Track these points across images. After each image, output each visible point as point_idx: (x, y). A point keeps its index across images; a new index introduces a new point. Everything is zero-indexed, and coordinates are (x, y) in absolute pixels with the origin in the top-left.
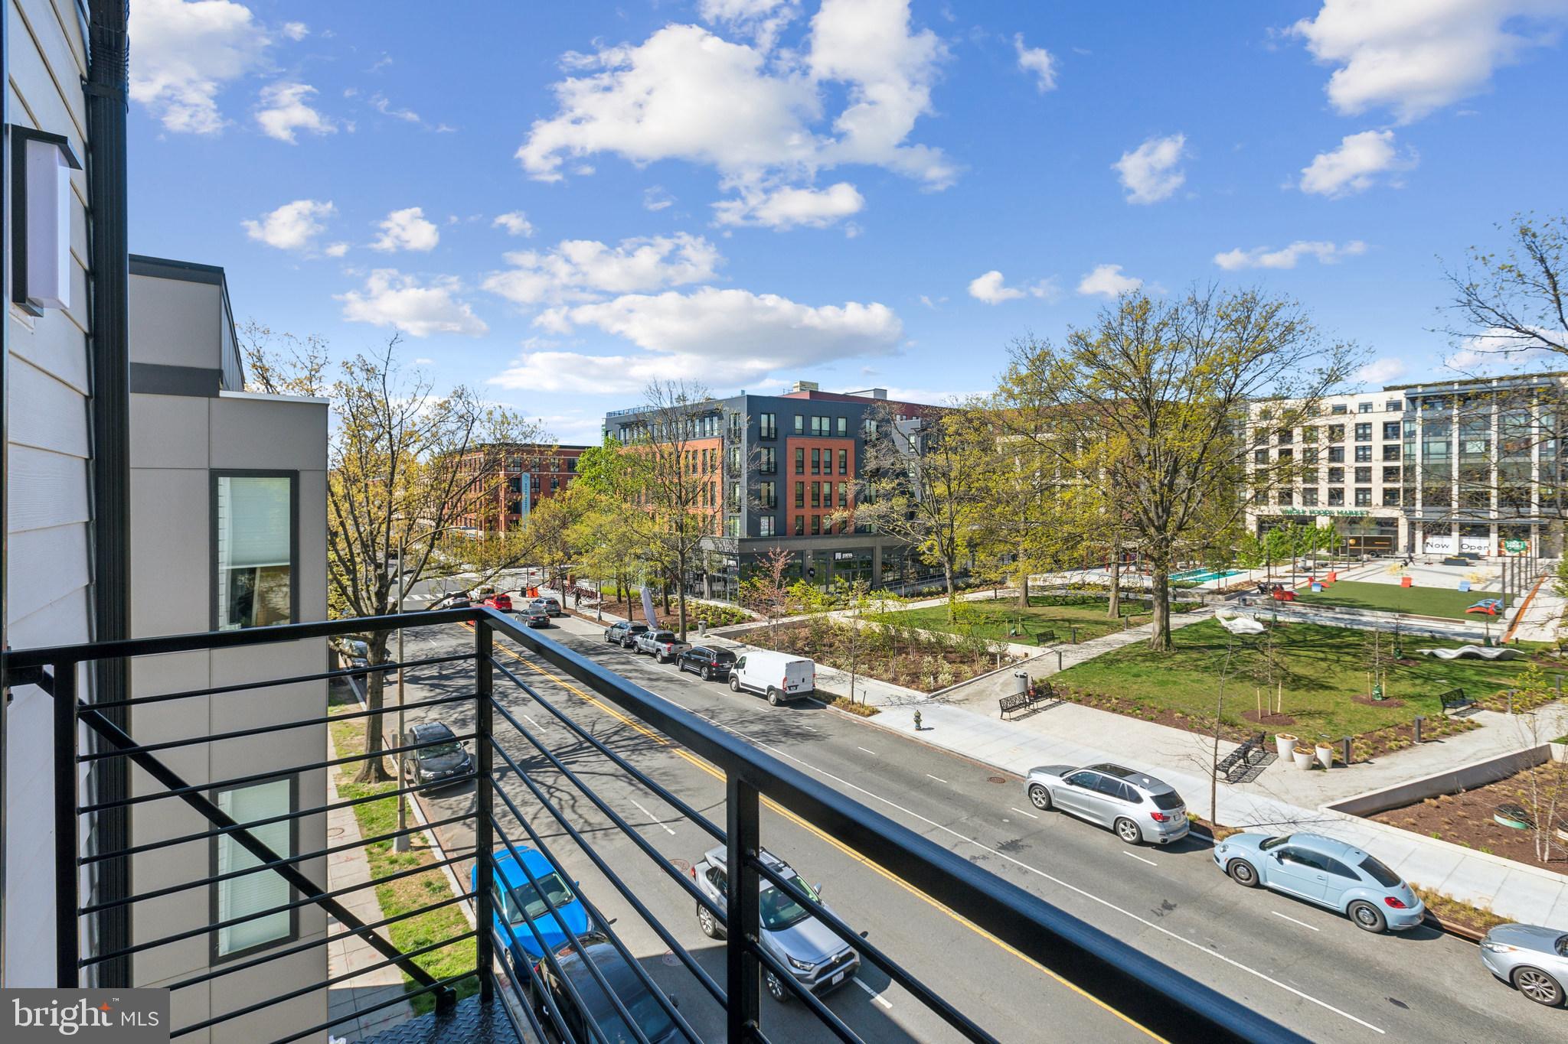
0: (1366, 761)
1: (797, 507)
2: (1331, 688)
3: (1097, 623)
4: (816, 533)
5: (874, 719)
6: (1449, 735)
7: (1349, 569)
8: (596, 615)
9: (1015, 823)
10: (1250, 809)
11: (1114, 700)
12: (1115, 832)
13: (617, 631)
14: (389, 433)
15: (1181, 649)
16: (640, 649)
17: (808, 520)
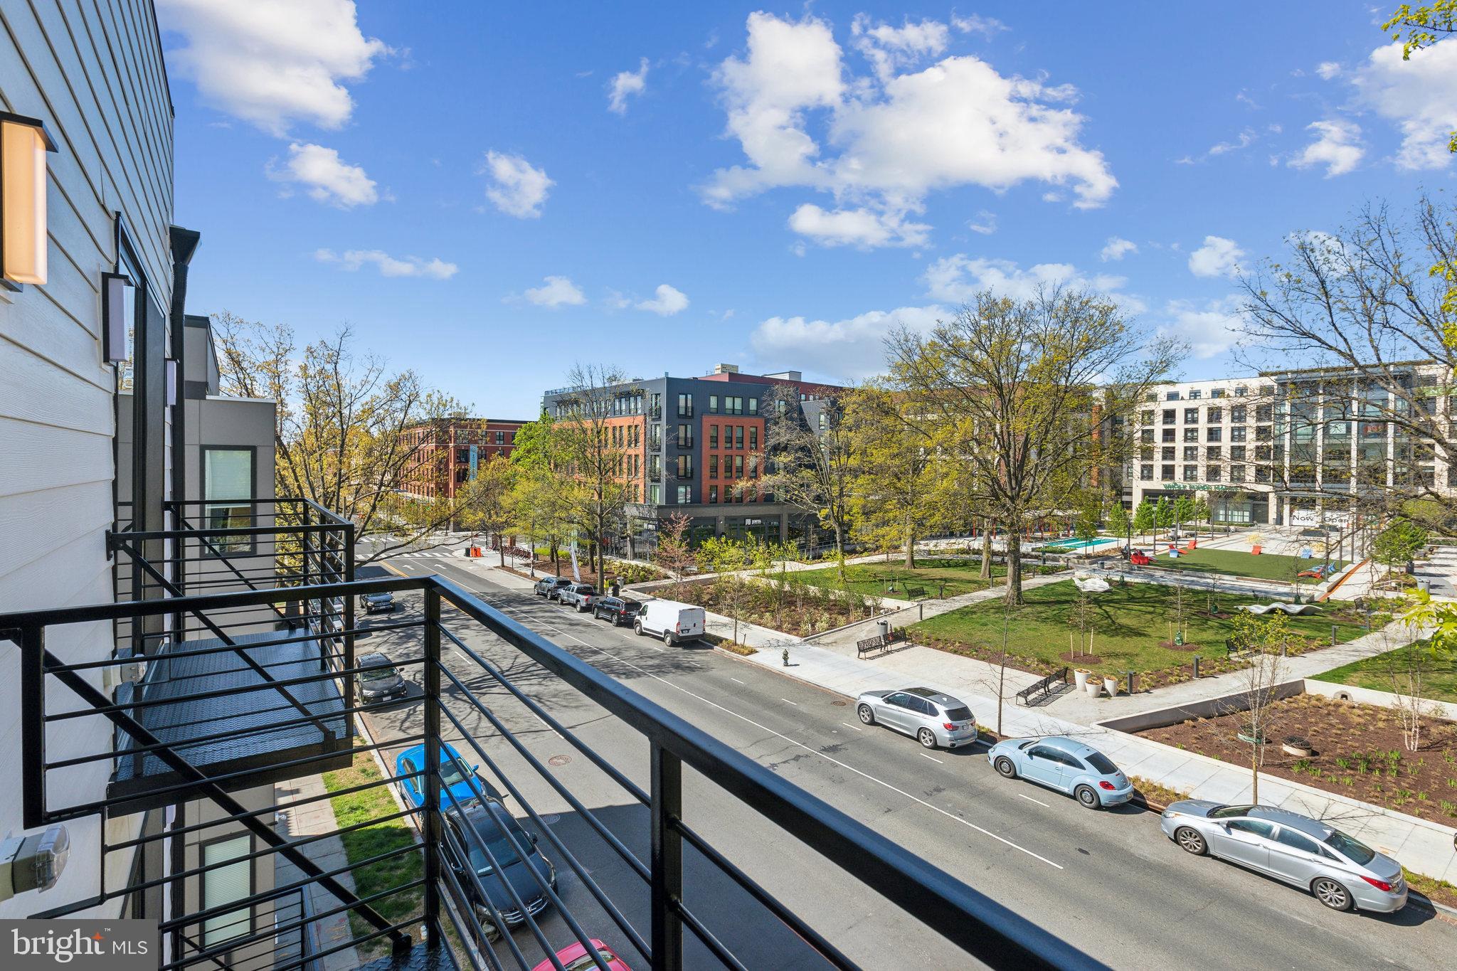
0: (1147, 691)
1: (711, 477)
2: (1145, 635)
3: (969, 582)
4: (729, 501)
5: (752, 657)
6: (1224, 672)
7: (1213, 539)
8: (529, 573)
9: (841, 733)
10: (1036, 725)
11: (957, 644)
12: (918, 740)
13: (544, 584)
14: (340, 412)
15: (1032, 603)
16: (562, 601)
17: (721, 489)
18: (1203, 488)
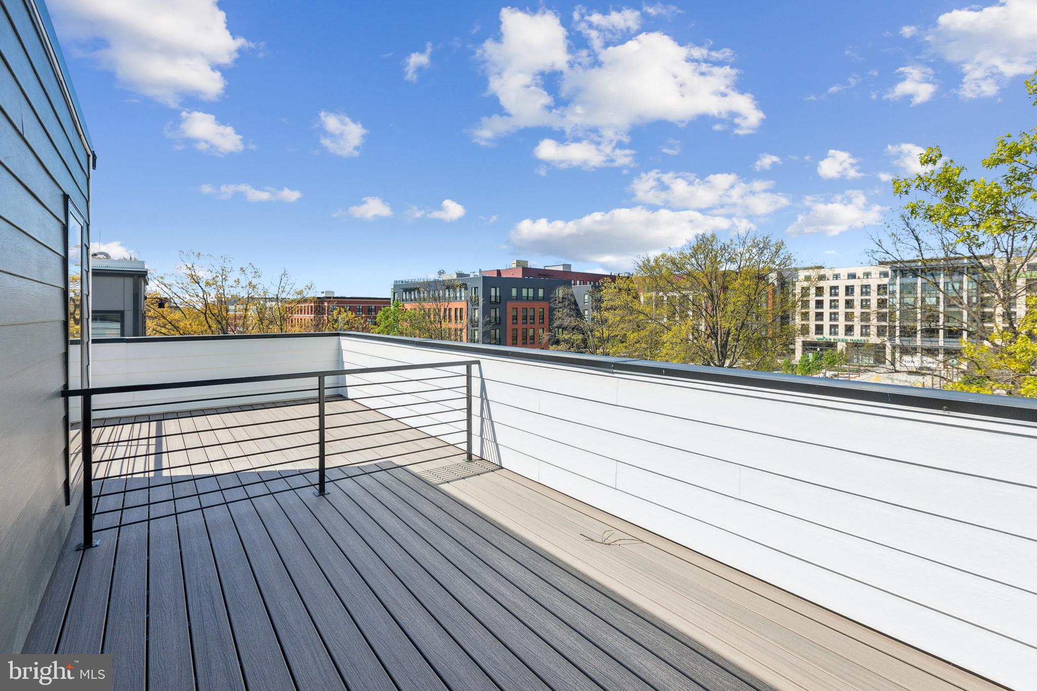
1: (513, 344)
18: (843, 341)
